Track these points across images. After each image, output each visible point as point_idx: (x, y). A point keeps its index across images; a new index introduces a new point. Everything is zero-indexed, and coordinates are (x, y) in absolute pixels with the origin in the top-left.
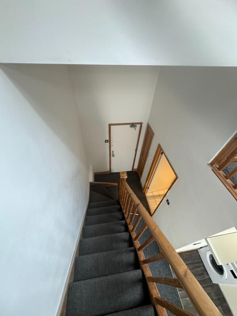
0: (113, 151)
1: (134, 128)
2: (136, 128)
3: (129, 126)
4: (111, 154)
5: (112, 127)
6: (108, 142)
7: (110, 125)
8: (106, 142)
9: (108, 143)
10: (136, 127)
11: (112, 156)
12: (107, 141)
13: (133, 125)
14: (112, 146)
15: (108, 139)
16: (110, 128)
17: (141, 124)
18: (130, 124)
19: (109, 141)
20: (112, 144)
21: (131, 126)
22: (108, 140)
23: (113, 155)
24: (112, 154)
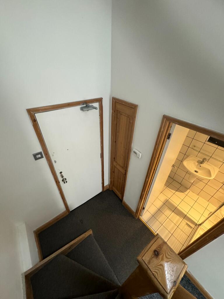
0: (61, 173)
3: (79, 107)
6: (42, 157)
7: (32, 113)
8: (36, 159)
9: (44, 160)
11: (62, 183)
12: (40, 156)
13: (86, 105)
14: (55, 162)
15: (39, 149)
16: (34, 121)
17: (100, 101)
19: (44, 154)
21: (82, 109)
22: (40, 153)
23: (64, 181)
24: (60, 179)
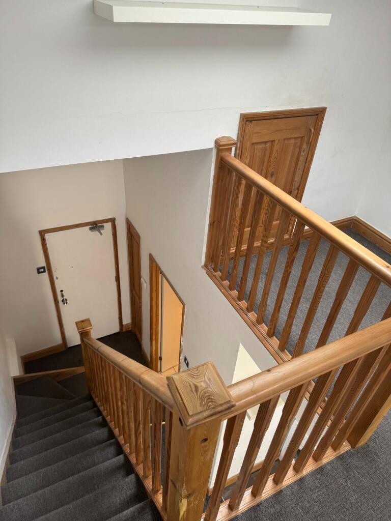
0: (62, 291)
1: (97, 232)
2: (102, 231)
3: (87, 228)
4: (58, 300)
5: (48, 236)
6: (44, 271)
7: (42, 234)
8: (39, 272)
9: (46, 275)
10: (103, 229)
11: (61, 303)
12: (42, 270)
13: (96, 226)
14: (57, 278)
15: (43, 263)
16: (43, 240)
17: (113, 221)
18: (88, 225)
19: (47, 269)
20: (55, 275)
21: (91, 229)
22: (43, 268)
23: (65, 301)
24: (60, 299)
